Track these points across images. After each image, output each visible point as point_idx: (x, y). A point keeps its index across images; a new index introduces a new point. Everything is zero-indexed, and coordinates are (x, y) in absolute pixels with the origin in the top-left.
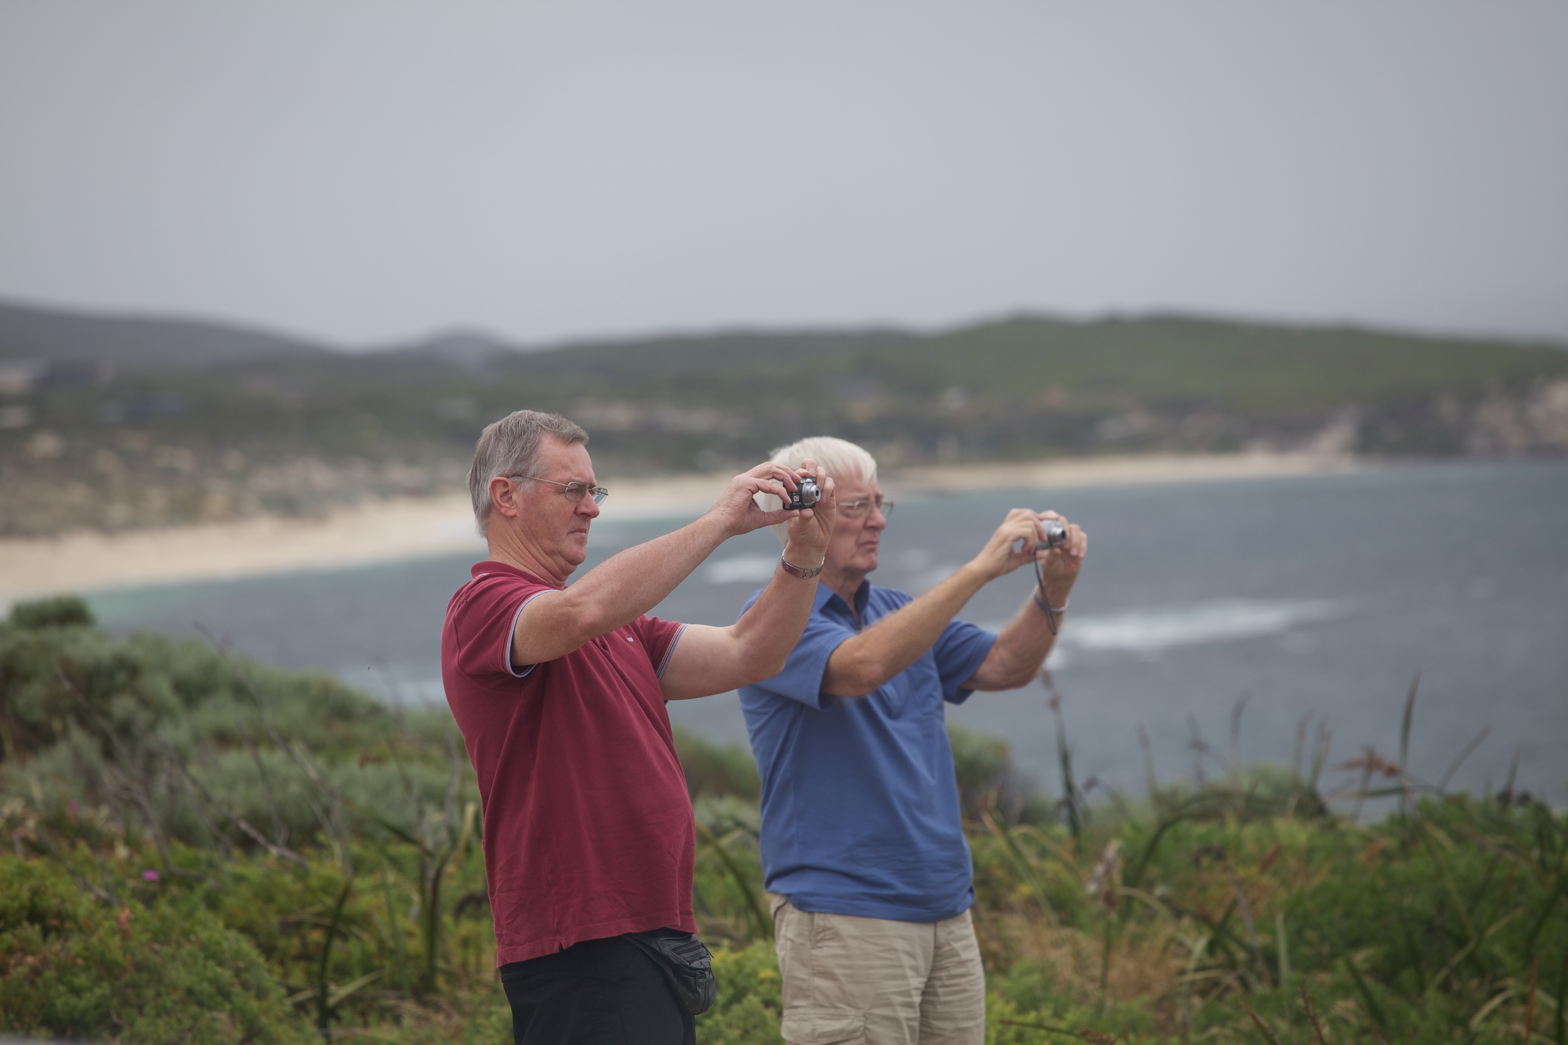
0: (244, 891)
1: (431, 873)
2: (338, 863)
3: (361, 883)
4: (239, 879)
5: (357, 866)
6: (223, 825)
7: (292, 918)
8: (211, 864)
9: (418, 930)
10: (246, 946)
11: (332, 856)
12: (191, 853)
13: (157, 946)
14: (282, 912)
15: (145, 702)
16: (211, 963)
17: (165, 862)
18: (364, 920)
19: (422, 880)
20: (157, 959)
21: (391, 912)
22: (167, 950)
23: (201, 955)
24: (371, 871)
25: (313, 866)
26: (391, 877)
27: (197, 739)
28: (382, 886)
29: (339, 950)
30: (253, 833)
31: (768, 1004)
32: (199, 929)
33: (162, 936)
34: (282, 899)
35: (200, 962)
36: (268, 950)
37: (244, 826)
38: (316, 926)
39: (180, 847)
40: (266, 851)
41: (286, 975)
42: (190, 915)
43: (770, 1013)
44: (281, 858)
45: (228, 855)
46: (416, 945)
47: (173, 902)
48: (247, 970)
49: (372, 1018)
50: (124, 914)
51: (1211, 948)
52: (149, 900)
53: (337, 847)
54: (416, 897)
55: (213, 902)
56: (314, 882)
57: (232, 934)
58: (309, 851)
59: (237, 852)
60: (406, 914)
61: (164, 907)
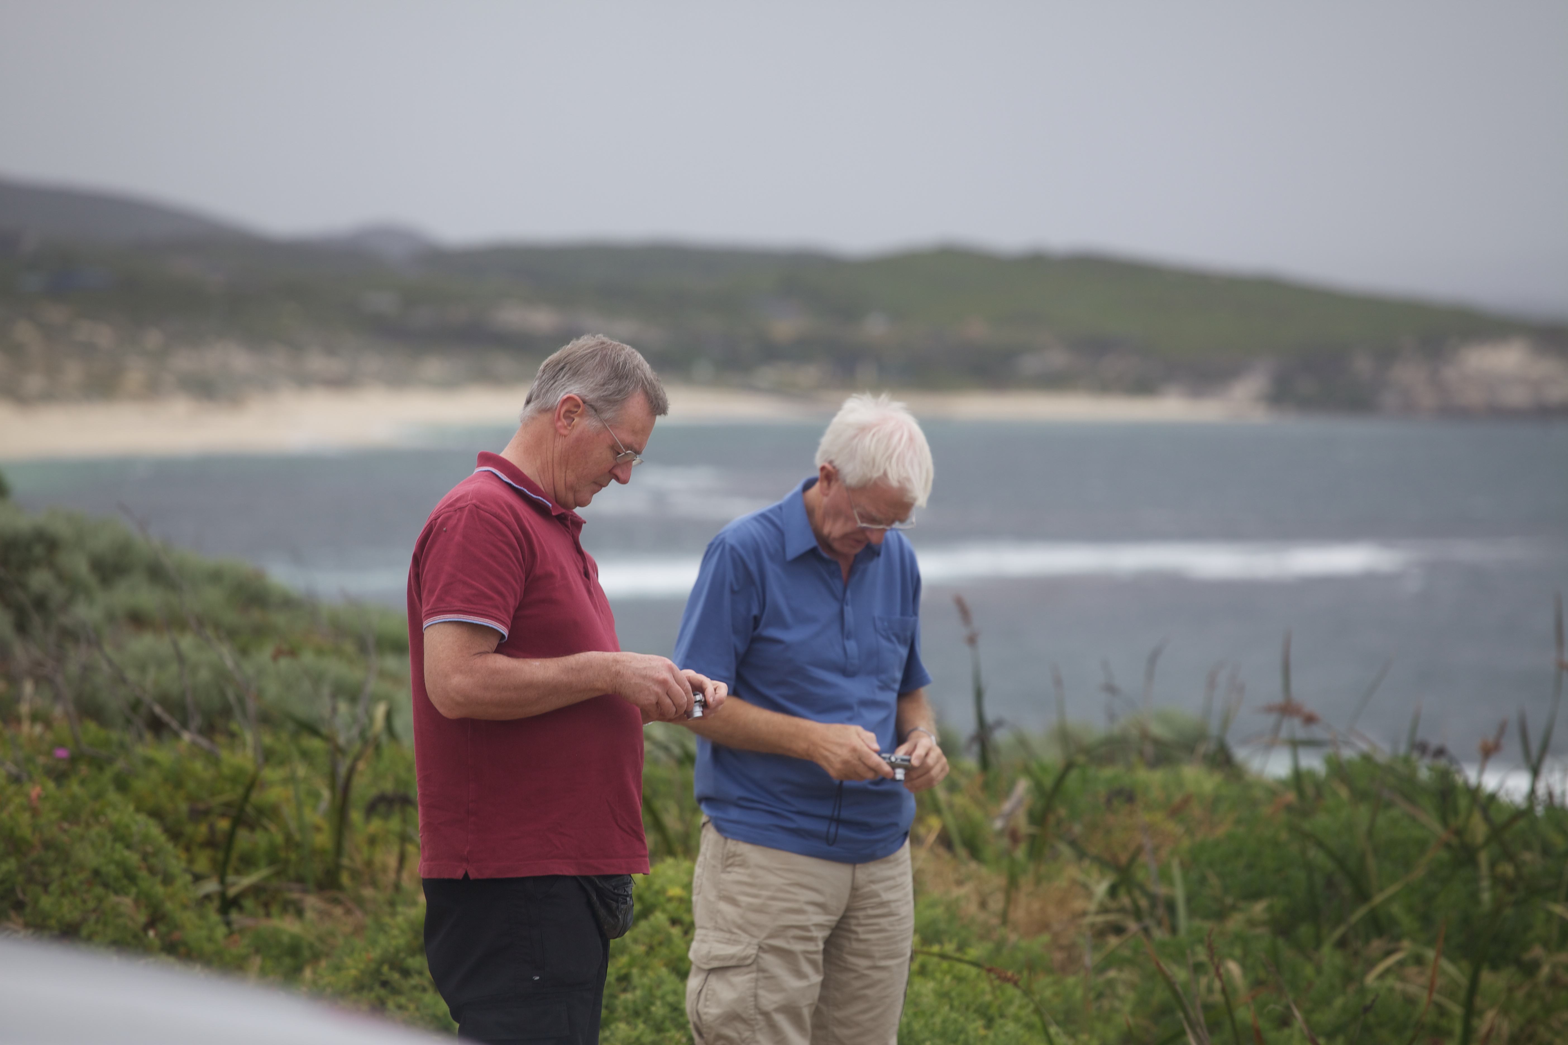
0: (154, 774)
1: (343, 770)
2: (250, 752)
3: (270, 774)
4: (150, 762)
5: (268, 756)
6: (135, 705)
7: (201, 806)
8: (122, 745)
9: (325, 826)
10: (155, 830)
11: (244, 745)
12: (103, 734)
13: (66, 825)
14: (191, 798)
15: (61, 577)
16: (119, 846)
17: (77, 741)
18: (272, 812)
19: (333, 775)
20: (64, 838)
21: (300, 806)
22: (77, 830)
23: (109, 837)
24: (282, 763)
25: (225, 754)
26: (301, 770)
27: (111, 617)
28: (291, 780)
29: (244, 840)
30: (166, 717)
31: (674, 922)
32: (109, 811)
33: (71, 815)
34: (191, 785)
35: (109, 844)
36: (175, 835)
37: (158, 710)
38: (223, 815)
39: (92, 727)
40: (177, 735)
41: (191, 861)
42: (98, 796)
43: (676, 931)
44: (194, 743)
45: (140, 737)
46: (323, 840)
47: (82, 783)
48: (155, 854)
49: (275, 909)
50: (34, 791)
51: (1113, 891)
52: (60, 777)
53: (249, 737)
54: (326, 794)
55: (122, 784)
56: (226, 771)
57: (141, 818)
58: (221, 739)
59: (148, 736)
60: (315, 808)
61: (75, 787)
